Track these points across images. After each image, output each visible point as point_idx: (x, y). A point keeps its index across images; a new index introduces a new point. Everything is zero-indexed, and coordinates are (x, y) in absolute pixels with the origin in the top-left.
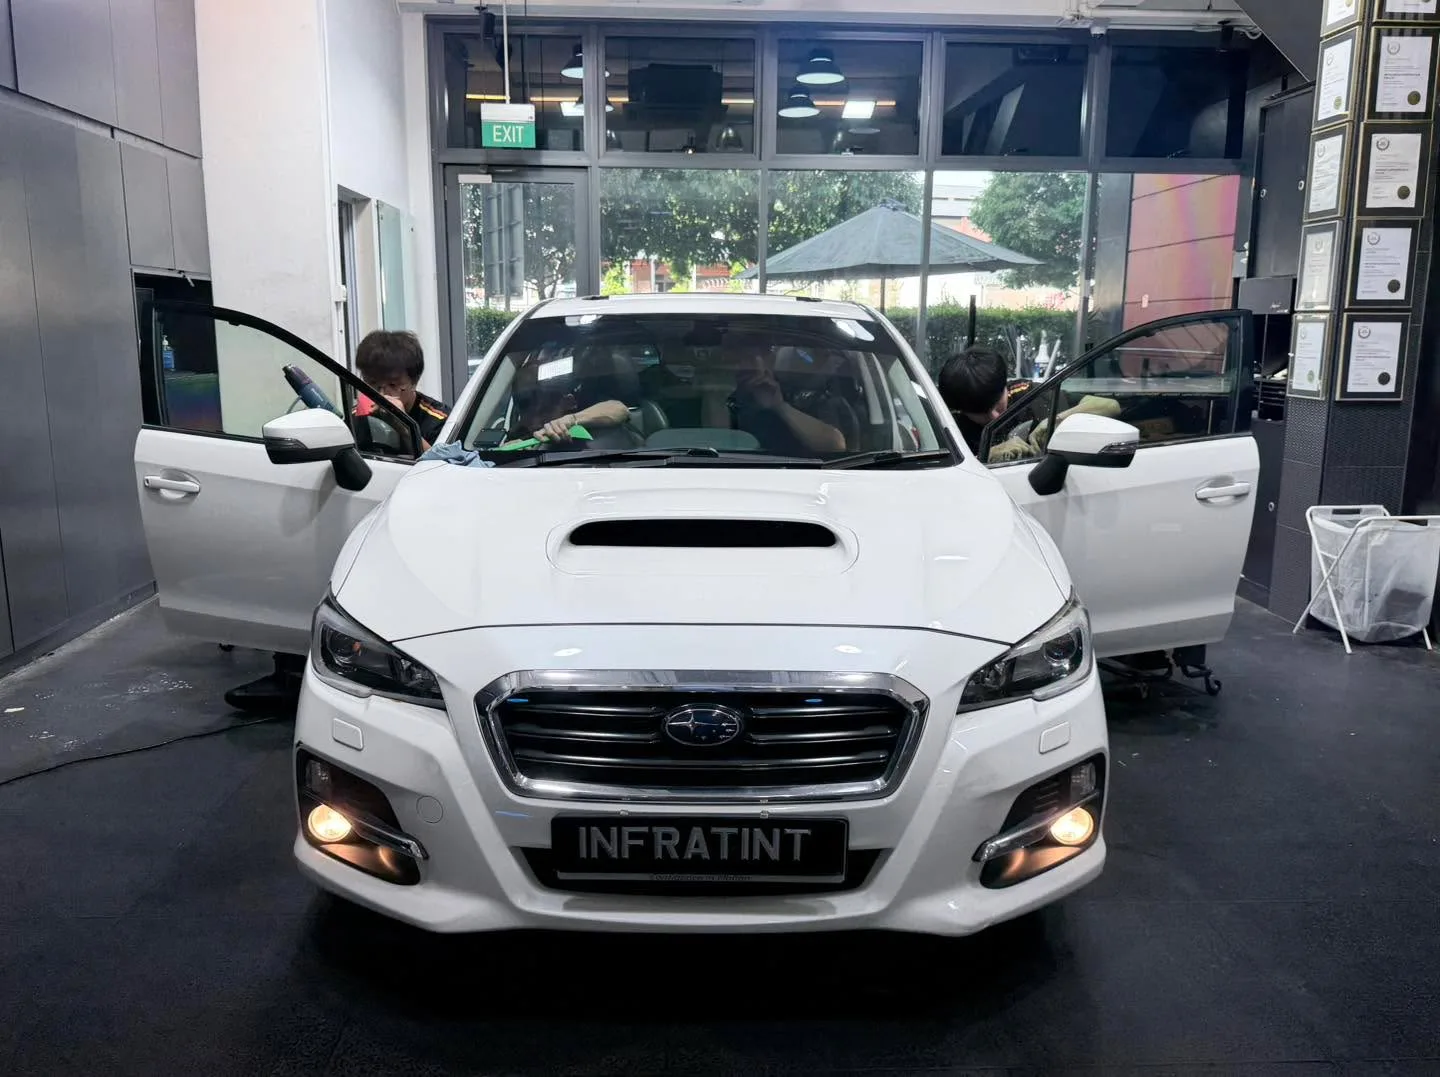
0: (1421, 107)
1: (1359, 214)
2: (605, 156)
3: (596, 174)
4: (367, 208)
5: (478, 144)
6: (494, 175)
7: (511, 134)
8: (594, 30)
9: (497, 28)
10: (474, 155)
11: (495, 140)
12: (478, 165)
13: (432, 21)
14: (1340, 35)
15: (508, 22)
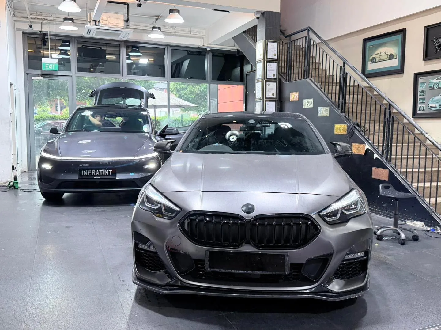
0: (275, 77)
1: (265, 99)
2: (77, 73)
3: (74, 78)
4: (13, 86)
5: (40, 68)
6: (43, 77)
7: (51, 66)
8: (73, 39)
9: (46, 37)
10: (39, 72)
11: (46, 68)
12: (38, 74)
13: (24, 33)
14: (259, 62)
15: (50, 36)
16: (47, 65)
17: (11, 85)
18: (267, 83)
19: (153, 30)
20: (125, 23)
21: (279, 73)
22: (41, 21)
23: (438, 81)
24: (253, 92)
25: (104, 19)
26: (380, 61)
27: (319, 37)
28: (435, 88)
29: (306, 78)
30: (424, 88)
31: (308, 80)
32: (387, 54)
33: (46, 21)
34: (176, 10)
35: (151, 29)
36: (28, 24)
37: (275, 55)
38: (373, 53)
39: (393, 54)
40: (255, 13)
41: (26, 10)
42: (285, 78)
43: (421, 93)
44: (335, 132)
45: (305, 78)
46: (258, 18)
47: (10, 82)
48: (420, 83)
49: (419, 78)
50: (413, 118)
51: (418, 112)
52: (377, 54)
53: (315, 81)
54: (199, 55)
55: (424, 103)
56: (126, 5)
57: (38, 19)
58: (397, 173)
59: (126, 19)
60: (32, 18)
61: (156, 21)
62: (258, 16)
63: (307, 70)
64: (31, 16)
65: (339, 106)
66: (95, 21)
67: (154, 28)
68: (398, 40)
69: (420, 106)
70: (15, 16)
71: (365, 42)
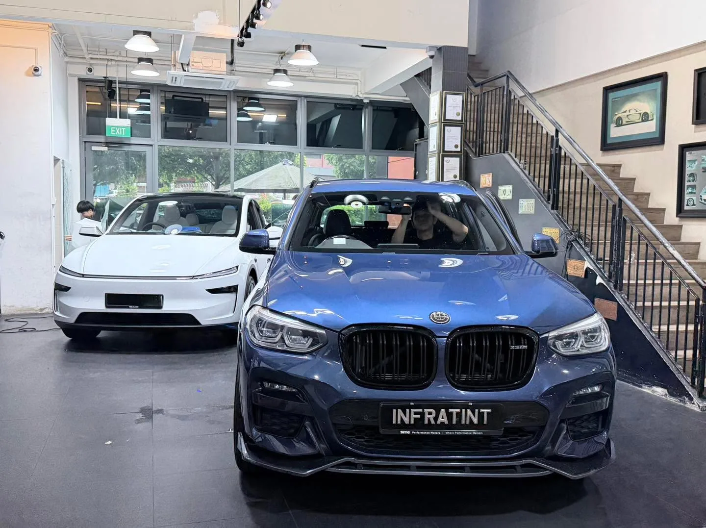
0: (459, 149)
2: (160, 141)
3: (156, 148)
4: (59, 163)
5: (104, 134)
6: (108, 147)
7: (119, 131)
8: (155, 88)
9: (113, 85)
10: (101, 139)
11: (112, 134)
12: (101, 142)
13: (81, 81)
14: (434, 124)
15: (119, 83)
16: (113, 129)
17: (56, 160)
18: (445, 159)
19: (275, 74)
20: (228, 65)
21: (465, 141)
22: (106, 62)
24: (425, 172)
25: (196, 60)
26: (629, 123)
27: (523, 88)
29: (504, 152)
30: (693, 169)
31: (506, 155)
32: (639, 112)
33: (113, 63)
34: (306, 46)
35: (273, 73)
36: (85, 66)
37: (458, 114)
38: (618, 109)
39: (648, 112)
40: (427, 49)
41: (80, 46)
42: (474, 151)
43: (689, 177)
45: (502, 151)
46: (432, 57)
47: (54, 156)
48: (688, 161)
49: (687, 153)
50: (677, 217)
51: (686, 208)
52: (625, 112)
53: (516, 157)
54: (353, 109)
55: (695, 193)
57: (101, 59)
58: (631, 309)
59: (230, 60)
60: (91, 59)
61: (281, 61)
62: (432, 53)
63: (505, 139)
64: (91, 56)
65: (549, 199)
66: (182, 64)
67: (276, 71)
68: (656, 90)
69: (688, 198)
70: (67, 55)
71: (607, 91)
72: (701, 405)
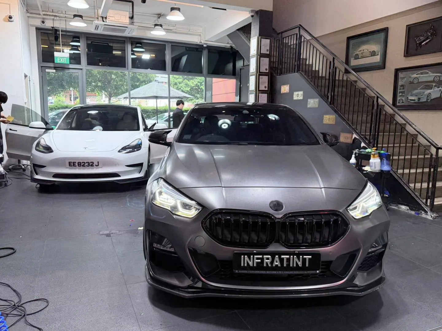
0: (268, 71)
1: (258, 91)
2: (87, 67)
3: (84, 71)
4: (27, 78)
5: (53, 62)
6: (56, 70)
7: (62, 60)
8: (83, 35)
9: (58, 33)
10: (51, 65)
11: (58, 61)
12: (51, 67)
13: (38, 29)
14: (253, 56)
15: (61, 31)
16: (59, 59)
17: (26, 76)
18: (260, 77)
20: (130, 19)
21: (271, 67)
22: (53, 18)
23: (418, 76)
24: (247, 84)
25: (111, 15)
26: (362, 57)
27: (310, 34)
28: (415, 83)
32: (370, 51)
33: (58, 18)
34: (177, 8)
35: (154, 27)
36: (40, 20)
37: (267, 50)
38: (356, 50)
39: (375, 50)
40: (249, 11)
41: (38, 8)
42: (277, 72)
43: (400, 87)
44: (324, 122)
45: (296, 72)
46: (252, 16)
47: (25, 74)
48: (401, 78)
51: (398, 104)
52: (360, 51)
53: (305, 75)
54: (196, 51)
55: (404, 96)
56: (131, 3)
57: (50, 15)
59: (131, 16)
60: (44, 15)
61: (158, 19)
62: (253, 14)
63: (298, 64)
64: (44, 13)
65: (328, 99)
66: (102, 17)
67: (156, 25)
68: (380, 38)
69: (399, 99)
70: (28, 12)
71: (349, 40)
72: (433, 216)
